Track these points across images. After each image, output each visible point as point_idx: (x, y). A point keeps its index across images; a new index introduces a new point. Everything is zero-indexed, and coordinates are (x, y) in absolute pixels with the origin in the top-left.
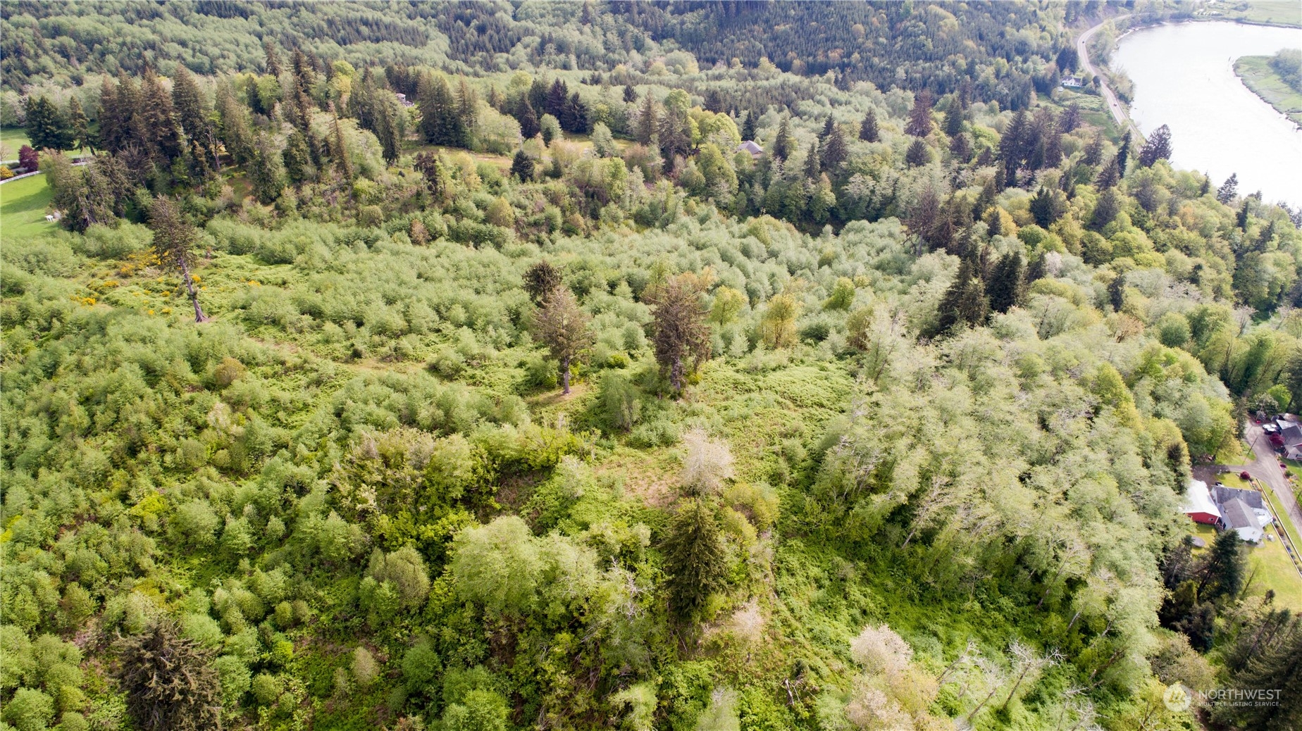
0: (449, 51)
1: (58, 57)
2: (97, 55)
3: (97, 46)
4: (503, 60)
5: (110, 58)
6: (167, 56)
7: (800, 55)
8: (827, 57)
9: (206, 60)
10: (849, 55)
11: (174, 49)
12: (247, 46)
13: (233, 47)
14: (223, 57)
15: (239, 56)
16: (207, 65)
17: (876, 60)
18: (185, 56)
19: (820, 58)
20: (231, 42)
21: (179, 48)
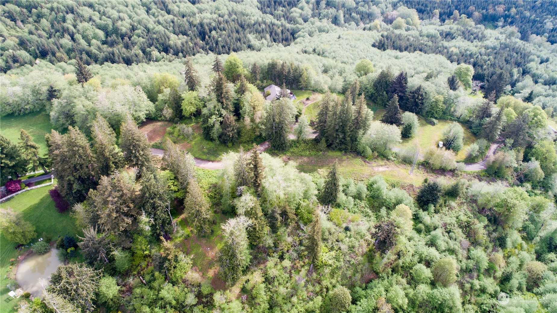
0: (259, 5)
1: (8, 21)
2: (35, 18)
3: (34, 10)
4: (298, 15)
5: (44, 21)
6: (82, 19)
7: (478, 8)
8: (495, 10)
9: (110, 22)
10: (509, 9)
11: (87, 12)
12: (133, 7)
13: (124, 8)
14: (120, 18)
15: (130, 17)
16: (111, 26)
17: (528, 14)
18: (94, 18)
19: (491, 11)
20: (123, 4)
21: (90, 11)
